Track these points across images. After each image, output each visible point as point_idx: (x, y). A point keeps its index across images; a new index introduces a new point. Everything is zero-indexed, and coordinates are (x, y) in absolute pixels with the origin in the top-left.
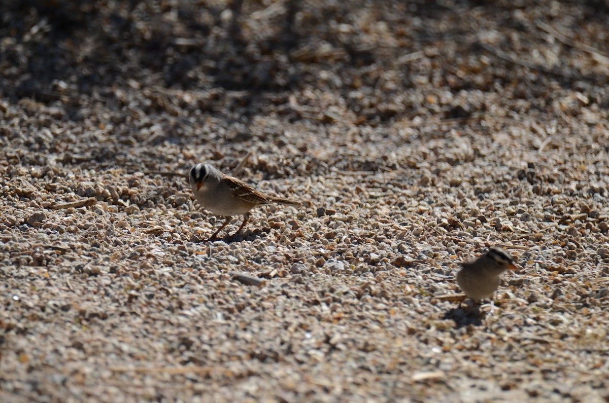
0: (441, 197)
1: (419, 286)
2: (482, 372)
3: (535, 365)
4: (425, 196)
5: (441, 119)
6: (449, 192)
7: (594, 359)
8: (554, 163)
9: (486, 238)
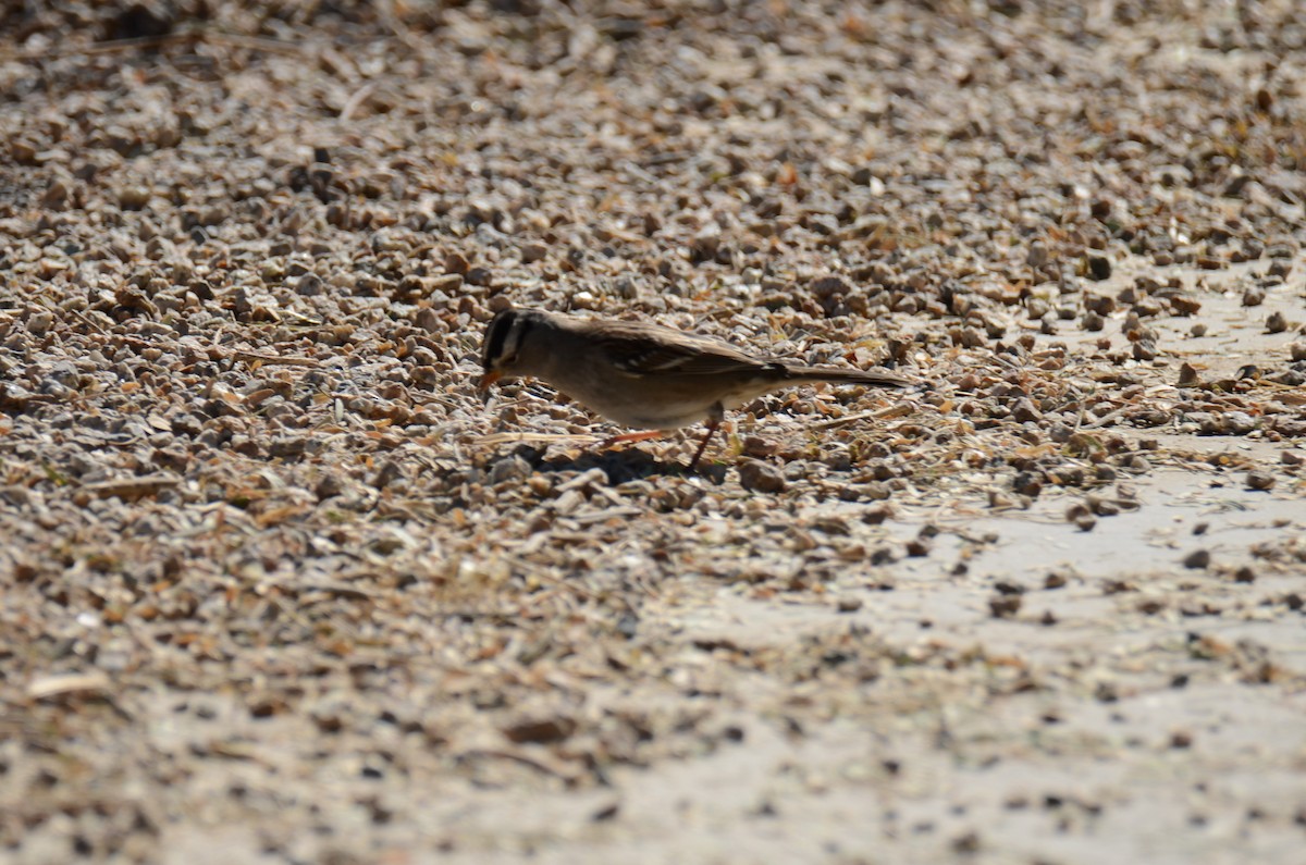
0: (98, 236)
1: (45, 461)
2: (202, 674)
3: (335, 653)
4: (59, 234)
5: (96, 40)
6: (118, 223)
7: (480, 635)
8: (379, 147)
9: (211, 337)
